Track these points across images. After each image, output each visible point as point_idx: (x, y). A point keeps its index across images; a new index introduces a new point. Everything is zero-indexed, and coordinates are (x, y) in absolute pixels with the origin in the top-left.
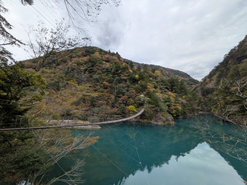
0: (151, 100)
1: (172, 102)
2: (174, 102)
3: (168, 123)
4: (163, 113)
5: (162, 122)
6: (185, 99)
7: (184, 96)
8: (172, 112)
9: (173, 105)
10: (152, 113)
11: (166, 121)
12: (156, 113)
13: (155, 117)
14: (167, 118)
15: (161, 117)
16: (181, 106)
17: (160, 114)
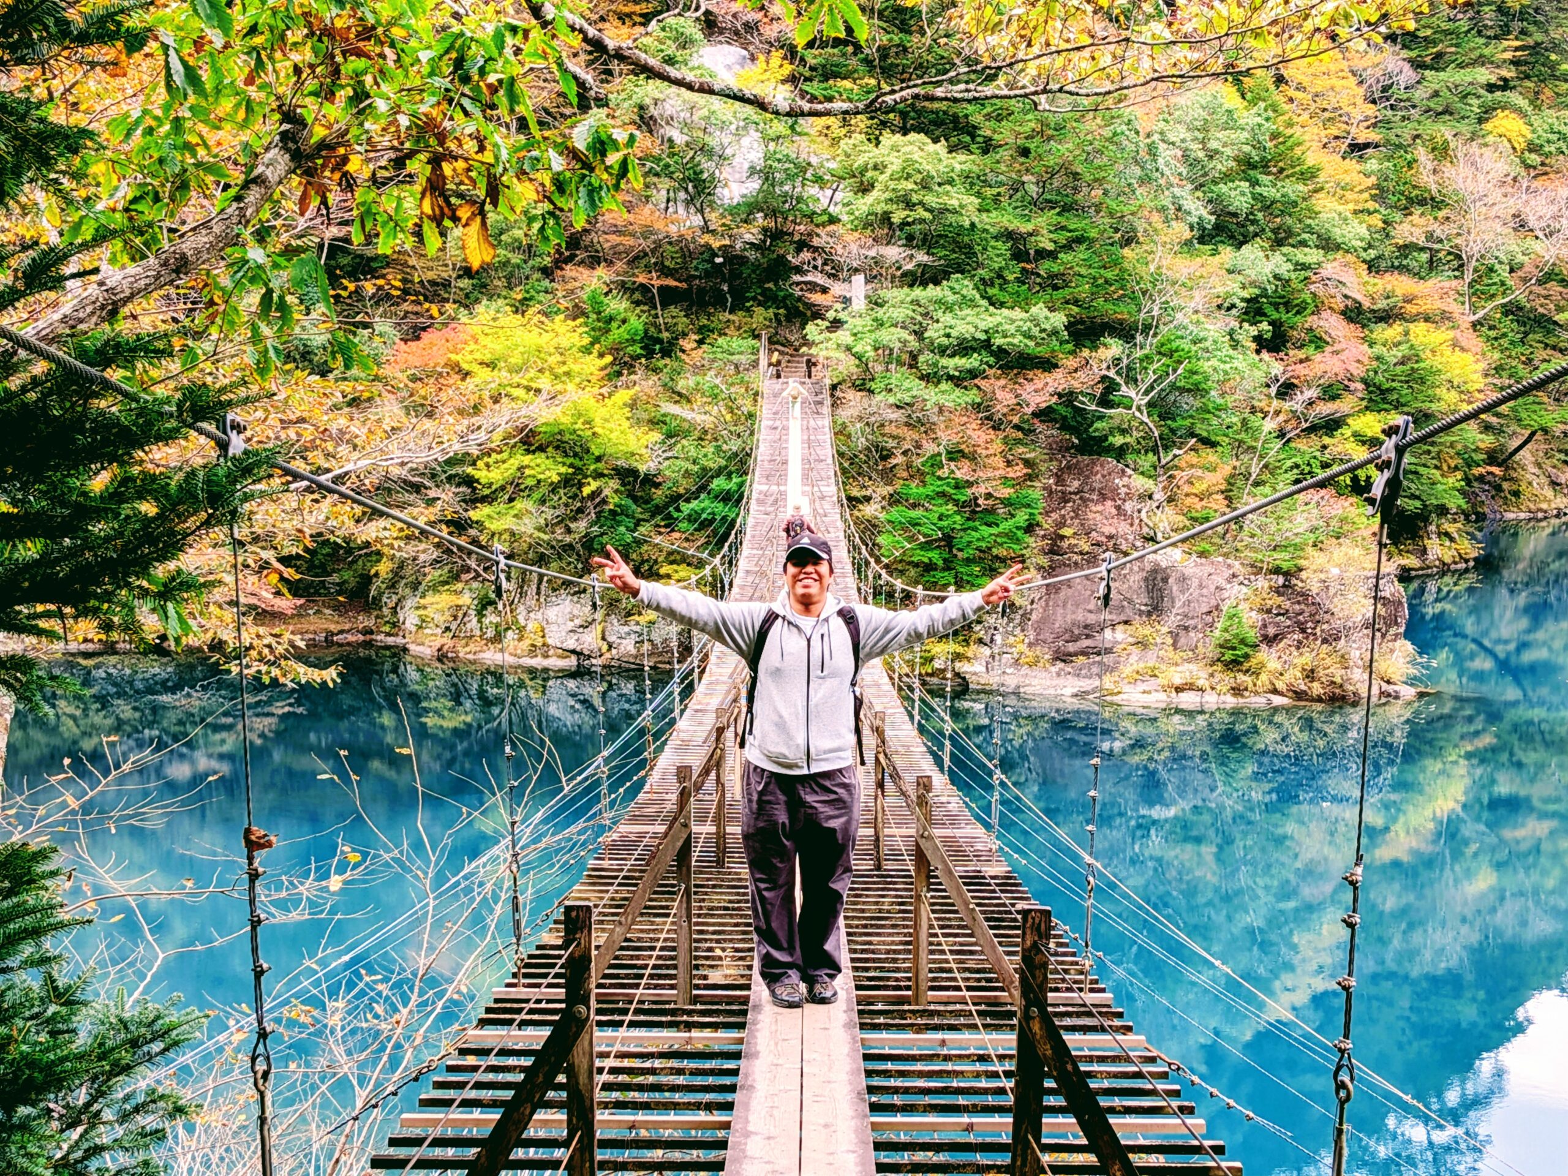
0: (972, 181)
1: (1328, 245)
2: (1363, 231)
3: (1316, 685)
4: (1217, 479)
5: (1193, 667)
6: (1528, 167)
7: (1504, 122)
8: (1327, 440)
9: (1339, 298)
10: (997, 473)
11: (1264, 646)
12: (1076, 483)
13: (1040, 568)
14: (1304, 575)
15: (1164, 564)
16: (1481, 314)
17: (1159, 496)
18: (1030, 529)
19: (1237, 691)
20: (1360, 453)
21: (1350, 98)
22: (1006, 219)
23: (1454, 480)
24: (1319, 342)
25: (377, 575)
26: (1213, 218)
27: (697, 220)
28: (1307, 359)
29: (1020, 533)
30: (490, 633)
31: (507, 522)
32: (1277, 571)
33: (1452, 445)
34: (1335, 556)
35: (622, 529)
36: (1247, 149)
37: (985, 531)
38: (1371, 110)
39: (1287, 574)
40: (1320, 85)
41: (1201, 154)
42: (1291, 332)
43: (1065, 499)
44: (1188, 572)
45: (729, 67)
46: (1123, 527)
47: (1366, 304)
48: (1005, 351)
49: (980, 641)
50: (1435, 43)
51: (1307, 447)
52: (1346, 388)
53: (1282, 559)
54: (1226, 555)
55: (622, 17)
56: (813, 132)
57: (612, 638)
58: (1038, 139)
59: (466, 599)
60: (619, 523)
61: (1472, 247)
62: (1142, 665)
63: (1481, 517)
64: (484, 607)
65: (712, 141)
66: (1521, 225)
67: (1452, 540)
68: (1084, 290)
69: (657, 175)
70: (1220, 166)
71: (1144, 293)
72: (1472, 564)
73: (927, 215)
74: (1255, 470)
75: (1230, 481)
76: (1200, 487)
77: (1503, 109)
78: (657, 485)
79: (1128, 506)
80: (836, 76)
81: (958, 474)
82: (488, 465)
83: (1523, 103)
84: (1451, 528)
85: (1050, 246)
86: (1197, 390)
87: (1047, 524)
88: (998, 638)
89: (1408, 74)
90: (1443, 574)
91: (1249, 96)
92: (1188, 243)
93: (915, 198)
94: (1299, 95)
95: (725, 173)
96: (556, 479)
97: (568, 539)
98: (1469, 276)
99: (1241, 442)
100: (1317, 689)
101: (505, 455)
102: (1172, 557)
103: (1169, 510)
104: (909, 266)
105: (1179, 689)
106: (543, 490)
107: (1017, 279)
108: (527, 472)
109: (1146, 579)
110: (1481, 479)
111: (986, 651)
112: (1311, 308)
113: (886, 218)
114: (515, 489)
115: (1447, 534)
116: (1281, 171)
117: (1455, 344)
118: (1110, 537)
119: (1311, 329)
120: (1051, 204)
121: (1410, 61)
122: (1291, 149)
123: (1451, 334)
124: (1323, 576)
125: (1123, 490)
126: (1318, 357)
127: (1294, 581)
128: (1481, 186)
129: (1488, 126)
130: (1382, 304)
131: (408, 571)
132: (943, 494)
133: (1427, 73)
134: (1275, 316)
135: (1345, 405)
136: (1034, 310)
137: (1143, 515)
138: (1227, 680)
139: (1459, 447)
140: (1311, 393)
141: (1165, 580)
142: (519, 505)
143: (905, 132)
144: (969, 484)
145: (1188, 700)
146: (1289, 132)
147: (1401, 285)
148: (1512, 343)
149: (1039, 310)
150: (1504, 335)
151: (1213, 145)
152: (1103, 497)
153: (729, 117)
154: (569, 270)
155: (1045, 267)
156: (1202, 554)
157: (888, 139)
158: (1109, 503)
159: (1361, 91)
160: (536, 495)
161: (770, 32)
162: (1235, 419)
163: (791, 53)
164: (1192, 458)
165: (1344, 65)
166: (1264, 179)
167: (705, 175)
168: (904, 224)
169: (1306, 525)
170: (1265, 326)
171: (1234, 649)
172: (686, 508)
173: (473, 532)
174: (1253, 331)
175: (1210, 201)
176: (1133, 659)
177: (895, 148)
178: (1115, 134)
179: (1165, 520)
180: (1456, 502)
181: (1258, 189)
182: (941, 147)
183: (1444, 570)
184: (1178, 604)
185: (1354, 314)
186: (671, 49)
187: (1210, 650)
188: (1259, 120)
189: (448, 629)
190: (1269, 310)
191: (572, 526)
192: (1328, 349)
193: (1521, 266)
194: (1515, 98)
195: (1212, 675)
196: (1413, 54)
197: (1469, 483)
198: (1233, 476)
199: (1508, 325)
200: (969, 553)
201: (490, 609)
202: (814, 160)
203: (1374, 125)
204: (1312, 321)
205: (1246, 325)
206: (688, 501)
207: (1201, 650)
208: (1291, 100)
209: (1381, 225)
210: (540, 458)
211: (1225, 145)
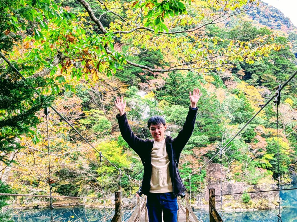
2: (263, 120)
3: (262, 206)
4: (240, 167)
5: (238, 203)
6: (294, 108)
7: (288, 100)
8: (260, 160)
9: (260, 133)
10: (197, 167)
11: (252, 199)
12: (213, 168)
13: (207, 185)
14: (258, 185)
15: (231, 184)
16: (287, 135)
17: (229, 170)
18: (204, 177)
19: (247, 208)
20: (267, 162)
21: (259, 97)
23: (286, 167)
24: (257, 141)
25: (79, 192)
26: (235, 118)
27: (138, 123)
28: (255, 144)
29: (202, 178)
30: (101, 202)
31: (104, 180)
32: (253, 184)
33: (285, 160)
34: (264, 181)
35: (126, 180)
36: (240, 106)
37: (195, 178)
38: (263, 99)
39: (255, 185)
40: (253, 95)
41: (232, 107)
42: (251, 139)
43: (210, 172)
44: (236, 185)
45: (143, 95)
46: (222, 177)
47: (265, 134)
48: (197, 144)
49: (196, 200)
50: (274, 86)
51: (256, 161)
52: (263, 150)
53: (254, 182)
54: (243, 181)
55: (123, 87)
56: (159, 106)
57: (124, 202)
58: (201, 105)
59: (96, 195)
60: (125, 179)
61: (284, 123)
62: (228, 203)
63: (291, 174)
64: (99, 197)
65: (141, 109)
66: (294, 119)
68: (211, 132)
69: (130, 115)
70: (235, 109)
71: (223, 132)
72: (291, 183)
73: (181, 119)
74: (247, 165)
75: (242, 167)
76: (236, 168)
77: (288, 98)
78: (132, 172)
79: (223, 172)
80: (163, 95)
81: (190, 167)
82: (100, 169)
83: (292, 97)
85: (204, 124)
86: (234, 150)
87: (207, 176)
88: (199, 199)
89: (269, 92)
90: (285, 185)
91: (240, 97)
92: (230, 123)
93: (178, 116)
94: (249, 97)
95: (143, 114)
96: (113, 171)
97: (115, 183)
98: (284, 128)
99: (244, 160)
100: (263, 207)
101: (103, 167)
102: (232, 182)
103: (231, 173)
104: (178, 129)
105: (236, 208)
106: (110, 173)
107: (198, 131)
108: (107, 170)
109: (227, 187)
110: (290, 166)
111: (197, 202)
112: (255, 135)
113: (173, 121)
114: (105, 173)
115: (285, 177)
116: (247, 110)
117: (283, 141)
118: (220, 179)
119: (255, 139)
120: (204, 116)
121: (269, 90)
122: (248, 106)
123: (282, 139)
124: (262, 185)
125: (222, 169)
126: (257, 144)
127: (256, 186)
128: (285, 112)
129: (285, 101)
130: (268, 134)
131: (85, 191)
132: (187, 171)
133: (273, 92)
134: (248, 136)
135: (263, 153)
136: (202, 136)
137: (226, 174)
138: (245, 206)
139: (286, 160)
140: (256, 150)
141: (231, 187)
142: (106, 176)
143: (176, 105)
144: (192, 169)
145: (238, 210)
146: (248, 103)
147: (272, 130)
148: (294, 140)
149: (203, 136)
150: (292, 139)
151: (234, 106)
152: (218, 171)
153: (143, 103)
154: (114, 133)
155: (204, 128)
156: (238, 181)
157: (173, 106)
158: (219, 172)
159: (261, 95)
160: (109, 175)
161: (150, 88)
162: (242, 155)
163: (154, 92)
164: (234, 163)
165: (257, 91)
166: (244, 111)
167: (139, 114)
168: (177, 121)
169: (258, 175)
170: (246, 138)
171: (246, 200)
172: (138, 176)
173: (97, 182)
174: (244, 139)
175: (234, 116)
176: (226, 202)
177: (174, 108)
178: (215, 103)
179: (230, 175)
180: (286, 171)
181: (243, 113)
182: (183, 107)
183: (285, 184)
184: (234, 191)
185: (263, 136)
186: (132, 92)
187: (241, 200)
188: (242, 101)
189: (92, 201)
190: (247, 135)
191: (116, 180)
192: (259, 142)
193: (294, 126)
194: (290, 96)
195: (242, 205)
196: (270, 89)
197: (288, 167)
199: (293, 137)
200: (193, 182)
201: (101, 197)
202: (159, 111)
203: (264, 102)
204: (255, 137)
205: (243, 138)
206: (138, 174)
207: (239, 200)
208: (248, 98)
209: (267, 119)
210: (110, 168)
211: (236, 105)
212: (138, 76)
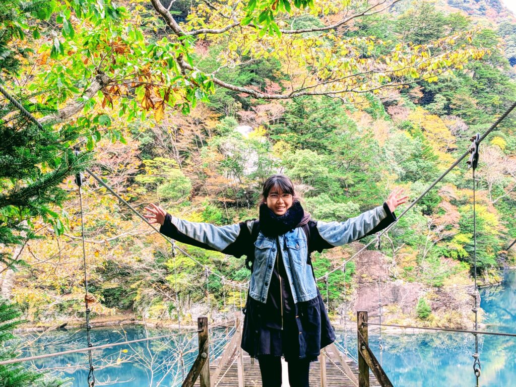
0: (326, 163)
2: (454, 176)
3: (452, 324)
4: (412, 256)
5: (409, 319)
6: (506, 154)
7: (498, 140)
8: (448, 244)
9: (448, 197)
10: (340, 257)
11: (433, 312)
12: (366, 259)
13: (356, 288)
14: (444, 287)
15: (397, 285)
16: (495, 201)
17: (394, 262)
18: (352, 275)
19: (425, 327)
20: (460, 248)
21: (446, 134)
22: (338, 175)
23: (492, 255)
24: (442, 211)
25: (135, 300)
26: (405, 172)
27: (238, 180)
28: (439, 217)
29: (348, 276)
30: (173, 318)
31: (179, 280)
32: (435, 286)
33: (490, 244)
34: (454, 280)
35: (216, 281)
36: (414, 151)
37: (337, 276)
38: (453, 138)
39: (438, 287)
40: (436, 131)
41: (400, 153)
42: (433, 209)
43: (363, 265)
44: (406, 287)
45: (246, 132)
46: (383, 273)
47: (458, 199)
48: (340, 217)
49: (337, 313)
50: (472, 116)
51: (442, 246)
52: (453, 226)
53: (437, 282)
54: (418, 281)
55: (212, 118)
56: (274, 151)
57: (214, 318)
58: (346, 149)
59: (165, 307)
60: (215, 279)
61: (490, 180)
62: (392, 319)
63: (502, 268)
64: (171, 309)
65: (242, 156)
66: (506, 173)
67: (493, 275)
68: (364, 196)
69: (224, 167)
70: (406, 157)
71: (384, 196)
72: (500, 283)
73: (312, 174)
74: (425, 253)
75: (417, 256)
76: (407, 259)
77: (497, 136)
78: (227, 266)
79: (384, 266)
80: (281, 133)
81: (327, 258)
82: (172, 262)
83: (503, 134)
84: (492, 272)
85: (353, 183)
86: (404, 227)
87: (357, 273)
88: (343, 312)
89: (465, 127)
90: (491, 287)
91: (413, 135)
92: (397, 181)
93: (308, 169)
94: (430, 134)
95: (246, 165)
96: (194, 265)
97: (198, 285)
98: (490, 189)
99: (420, 244)
100: (452, 326)
101: (177, 258)
102: (400, 282)
103: (398, 267)
104: (307, 191)
105: (405, 327)
106: (190, 269)
107: (342, 194)
108: (185, 263)
109: (392, 291)
110: (500, 255)
111: (340, 317)
112: (439, 200)
113: (299, 177)
114: (181, 269)
115: (491, 274)
116: (426, 157)
117: (488, 211)
118: (378, 277)
119: (440, 208)
120: (352, 169)
121: (465, 122)
122: (429, 150)
123: (486, 207)
124: (451, 287)
125: (382, 261)
126: (443, 216)
127: (441, 289)
128: (491, 161)
129: (492, 142)
130: (462, 199)
131: (146, 299)
132: (322, 264)
133: (471, 126)
134: (428, 204)
135: (453, 232)
136: (348, 203)
137: (389, 269)
138: (421, 324)
139: (492, 244)
140: (442, 227)
141: (398, 290)
142: (183, 274)
143: (303, 149)
144: (331, 261)
145: (409, 331)
146: (428, 145)
147: (469, 193)
148: (507, 210)
149: (350, 203)
150: (504, 208)
151: (403, 150)
152: (375, 263)
153: (247, 147)
154: (197, 198)
155: (351, 190)
156: (410, 281)
157: (298, 151)
158: (377, 265)
159: (450, 132)
160: (188, 271)
161: (259, 121)
162: (417, 237)
163: (266, 127)
164: (404, 249)
165: (444, 124)
166: (421, 160)
167: (239, 166)
168: (305, 177)
169: (444, 271)
170: (425, 206)
171: (423, 313)
172: (237, 273)
173: (167, 284)
174: (421, 208)
175: (403, 168)
176: (389, 318)
177: (300, 154)
178: (371, 147)
179: (397, 271)
180: (493, 263)
181: (419, 164)
182: (315, 153)
183: (491, 286)
184: (403, 298)
185: (454, 202)
186: (227, 127)
187: (415, 314)
188: (418, 142)
189: (159, 317)
190: (425, 202)
191: (200, 280)
192: (446, 214)
193: (507, 186)
194: (500, 133)
195: (416, 322)
196: (466, 120)
197: (497, 256)
198: (418, 255)
199: (505, 205)
200: (332, 283)
201: (173, 310)
202: (275, 160)
203: (455, 143)
204: (440, 205)
205: (418, 206)
206: (238, 270)
207: (412, 314)
208: (427, 136)
209: (460, 174)
210: (188, 259)
211: (407, 150)
212: (238, 99)
